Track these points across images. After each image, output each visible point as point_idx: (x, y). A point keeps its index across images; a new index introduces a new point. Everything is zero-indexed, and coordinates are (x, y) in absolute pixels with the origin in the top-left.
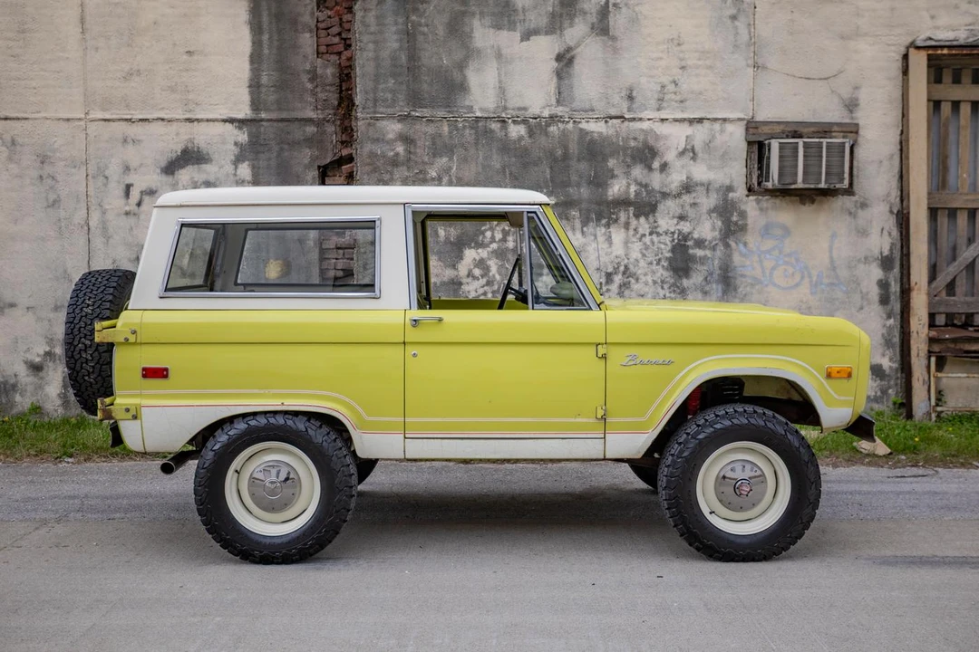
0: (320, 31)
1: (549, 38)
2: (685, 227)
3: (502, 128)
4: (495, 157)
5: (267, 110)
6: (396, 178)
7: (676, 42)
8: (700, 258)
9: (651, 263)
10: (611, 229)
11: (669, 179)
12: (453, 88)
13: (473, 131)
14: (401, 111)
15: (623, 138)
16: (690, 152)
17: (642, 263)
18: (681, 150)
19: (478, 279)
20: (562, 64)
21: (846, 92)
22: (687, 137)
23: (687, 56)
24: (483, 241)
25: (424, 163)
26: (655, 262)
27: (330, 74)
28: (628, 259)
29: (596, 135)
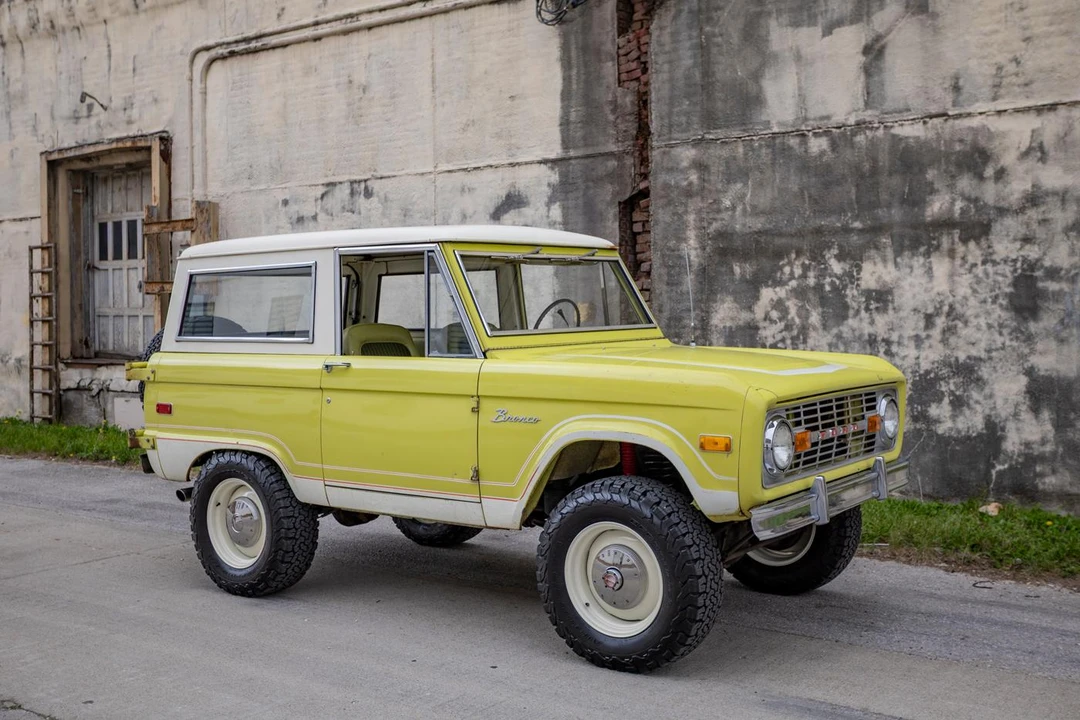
0: (622, 58)
1: (854, 27)
2: (1032, 252)
3: (801, 144)
4: (793, 178)
6: (689, 210)
7: (1017, 6)
8: (1053, 293)
9: (984, 301)
10: (932, 259)
11: (1007, 190)
12: (749, 101)
13: (770, 150)
14: (695, 135)
15: (945, 141)
16: (1037, 151)
17: (973, 302)
18: (1023, 149)
19: (776, 323)
20: (871, 57)
22: (1033, 131)
23: (1033, 23)
24: (781, 278)
25: (718, 191)
26: (990, 300)
27: (629, 104)
28: (954, 296)
29: (911, 140)
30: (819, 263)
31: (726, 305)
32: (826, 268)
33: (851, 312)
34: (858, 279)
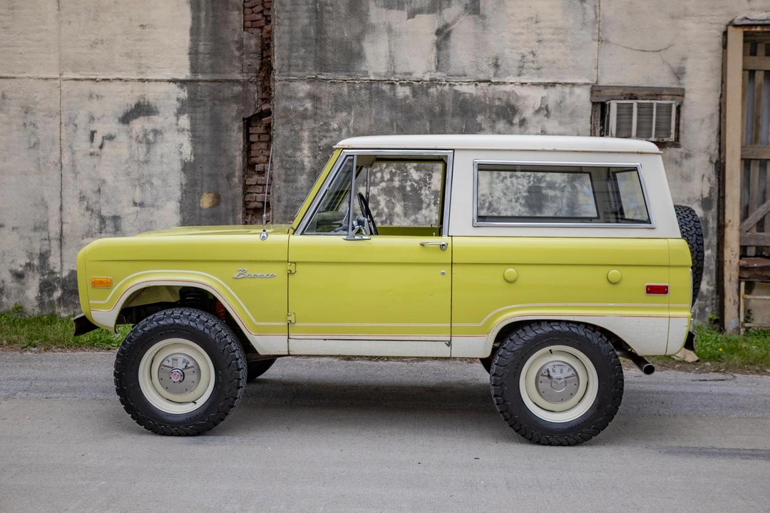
0: (246, 10)
1: (430, 16)
3: (391, 90)
4: (385, 112)
5: (203, 73)
6: (304, 128)
7: (534, 20)
8: (551, 197)
9: (511, 201)
11: (527, 132)
12: (353, 56)
13: (368, 91)
14: (310, 75)
15: (489, 98)
16: (544, 110)
17: (504, 201)
18: (537, 108)
20: (441, 37)
21: (675, 62)
22: (542, 98)
23: (543, 32)
24: (374, 181)
25: (328, 117)
26: (514, 200)
27: (253, 44)
28: (492, 197)
29: (467, 95)
30: (403, 172)
32: (407, 175)
33: (424, 205)
34: (429, 184)
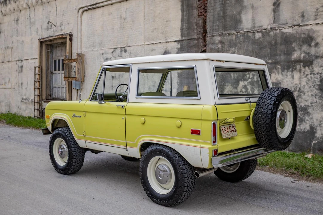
0: (199, 8)
3: (253, 35)
4: (250, 46)
9: (310, 87)
10: (294, 73)
11: (319, 50)
12: (237, 21)
13: (243, 37)
14: (220, 32)
15: (299, 34)
17: (307, 87)
19: (244, 93)
20: (275, 6)
24: (246, 78)
25: (227, 50)
26: (312, 87)
27: (201, 22)
28: (300, 85)
29: (288, 34)
31: (229, 87)
